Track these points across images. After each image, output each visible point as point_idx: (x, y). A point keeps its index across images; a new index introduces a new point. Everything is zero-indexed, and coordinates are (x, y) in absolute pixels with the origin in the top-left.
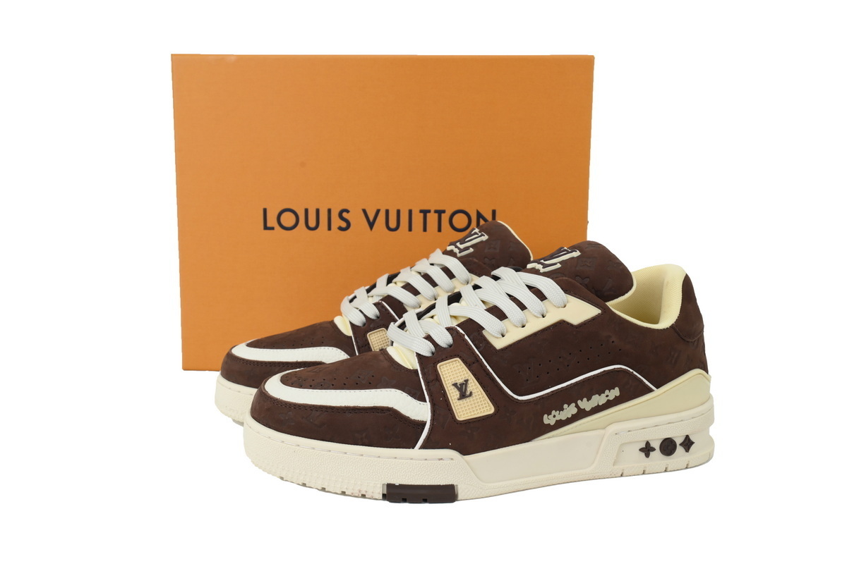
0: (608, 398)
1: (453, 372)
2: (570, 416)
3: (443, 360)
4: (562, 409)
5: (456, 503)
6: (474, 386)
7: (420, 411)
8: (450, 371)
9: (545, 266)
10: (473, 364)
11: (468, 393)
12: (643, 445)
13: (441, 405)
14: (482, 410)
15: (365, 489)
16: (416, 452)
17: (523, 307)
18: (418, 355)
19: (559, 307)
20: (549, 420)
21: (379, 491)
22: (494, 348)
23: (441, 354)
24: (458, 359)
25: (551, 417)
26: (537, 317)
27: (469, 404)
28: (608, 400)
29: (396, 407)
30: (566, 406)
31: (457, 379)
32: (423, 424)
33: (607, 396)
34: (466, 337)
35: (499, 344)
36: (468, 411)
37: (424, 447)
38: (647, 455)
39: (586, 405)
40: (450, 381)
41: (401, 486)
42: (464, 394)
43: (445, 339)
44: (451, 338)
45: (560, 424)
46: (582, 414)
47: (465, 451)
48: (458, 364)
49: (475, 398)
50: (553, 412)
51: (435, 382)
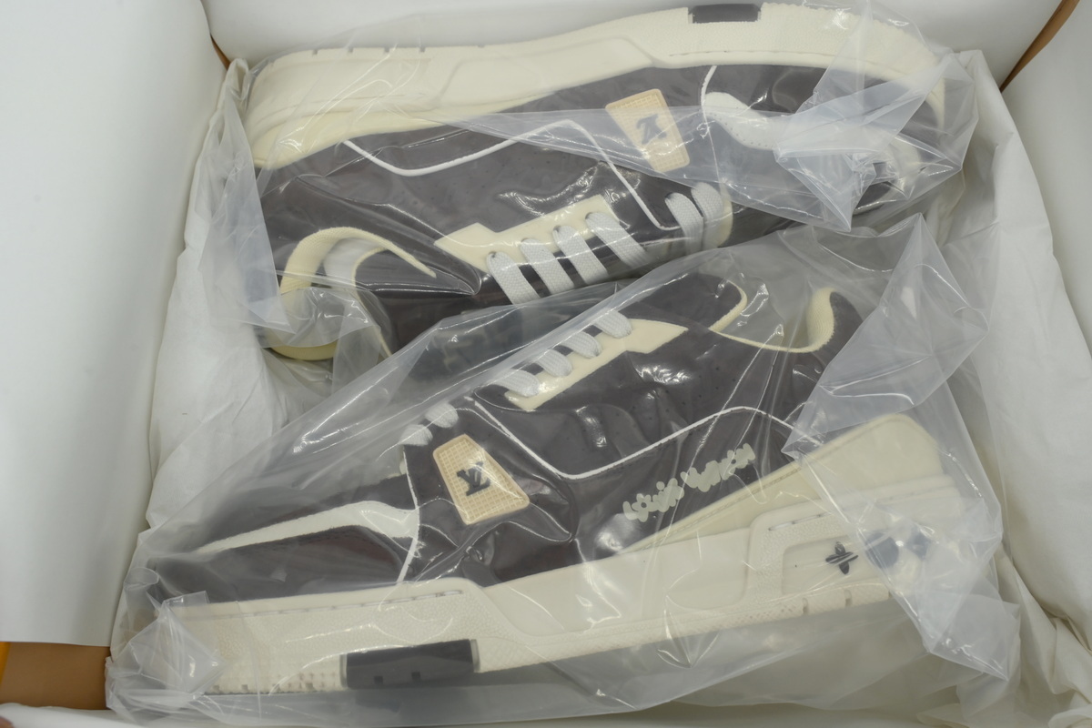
0: (736, 466)
2: (673, 505)
4: (656, 492)
7: (403, 523)
11: (482, 483)
12: (830, 551)
16: (399, 587)
17: (566, 352)
20: (634, 511)
22: (523, 412)
25: (637, 505)
26: (589, 358)
28: (738, 470)
30: (660, 485)
32: (406, 543)
33: (734, 462)
34: (478, 404)
35: (529, 406)
37: (410, 578)
38: (845, 569)
39: (698, 479)
42: (475, 485)
43: (447, 417)
44: (456, 413)
45: (658, 520)
46: (693, 501)
47: (485, 580)
50: (640, 496)
51: (429, 476)
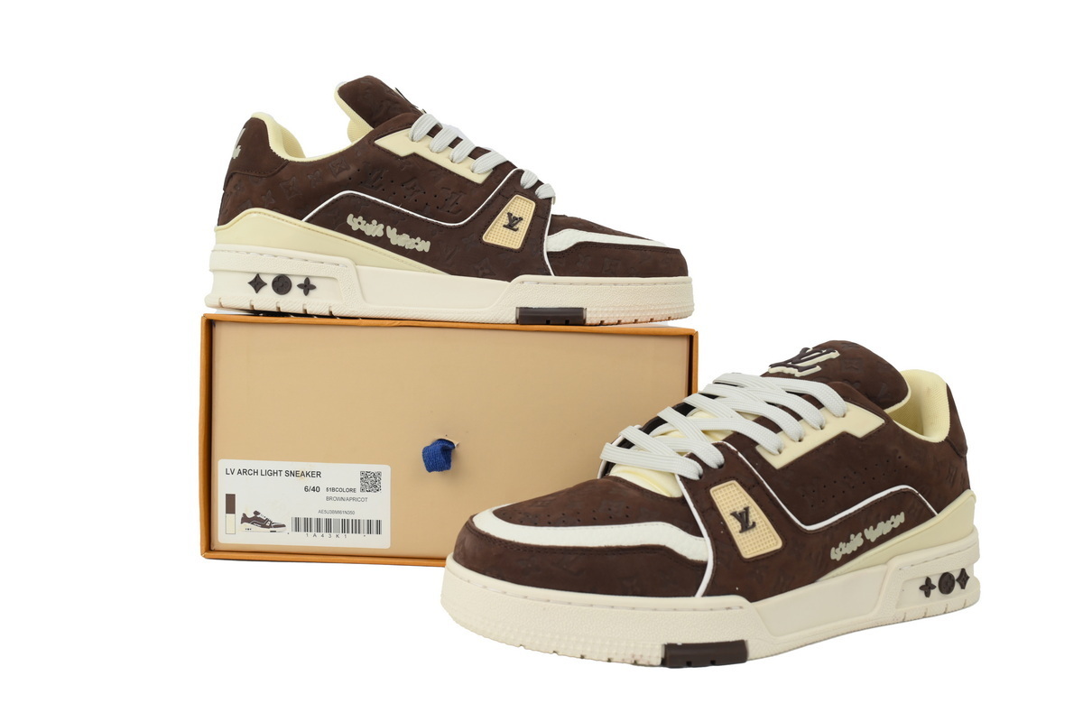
0: (893, 525)
1: (730, 497)
2: (855, 549)
3: (716, 484)
5: (747, 662)
6: (757, 514)
7: (698, 548)
8: (726, 497)
9: (801, 369)
10: (752, 487)
13: (723, 541)
14: (765, 546)
15: (640, 653)
16: (699, 600)
17: (798, 417)
18: (683, 479)
19: (839, 417)
20: (836, 554)
21: (658, 655)
22: (773, 468)
23: (711, 477)
24: (734, 482)
25: (838, 550)
26: (816, 429)
27: (753, 537)
28: (893, 529)
29: (670, 545)
31: (735, 507)
32: (703, 565)
34: (740, 455)
35: (778, 462)
36: (754, 546)
37: (708, 593)
38: (928, 594)
39: (872, 534)
40: (728, 510)
41: (686, 646)
42: (746, 525)
43: (714, 458)
44: (722, 457)
45: (847, 558)
46: (868, 546)
47: (753, 598)
48: (735, 488)
49: (759, 530)
50: (839, 545)
51: (710, 511)
